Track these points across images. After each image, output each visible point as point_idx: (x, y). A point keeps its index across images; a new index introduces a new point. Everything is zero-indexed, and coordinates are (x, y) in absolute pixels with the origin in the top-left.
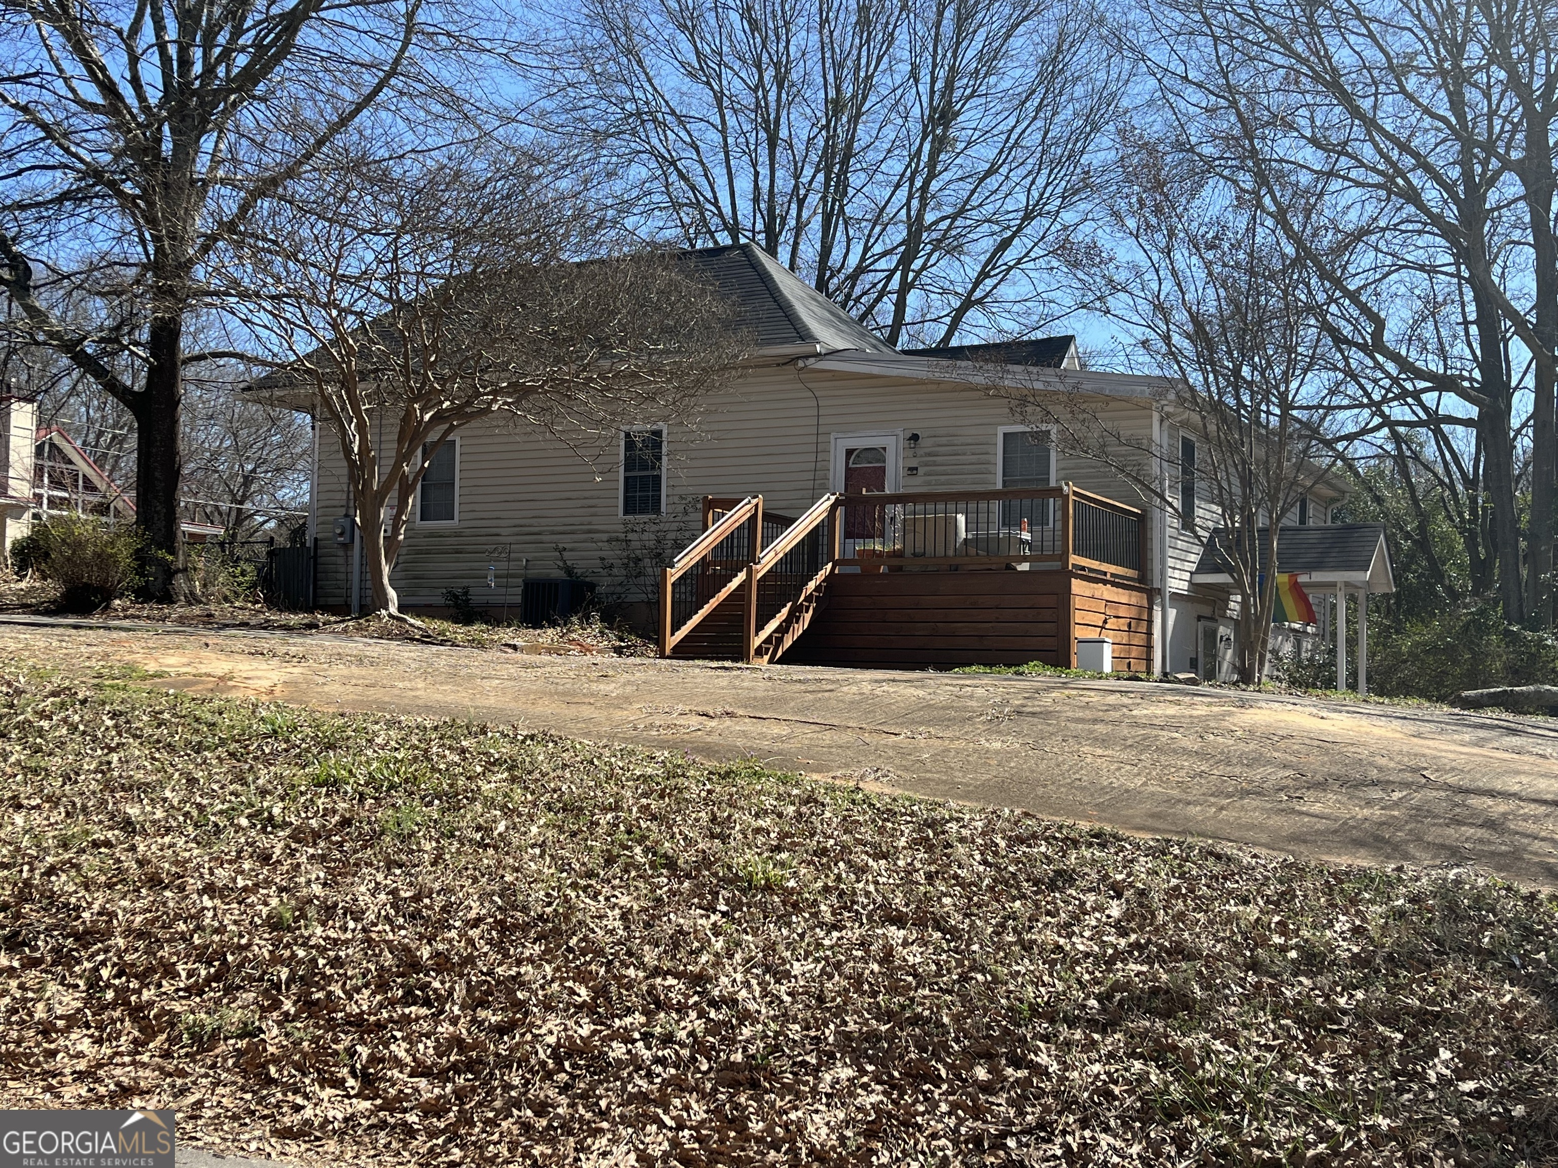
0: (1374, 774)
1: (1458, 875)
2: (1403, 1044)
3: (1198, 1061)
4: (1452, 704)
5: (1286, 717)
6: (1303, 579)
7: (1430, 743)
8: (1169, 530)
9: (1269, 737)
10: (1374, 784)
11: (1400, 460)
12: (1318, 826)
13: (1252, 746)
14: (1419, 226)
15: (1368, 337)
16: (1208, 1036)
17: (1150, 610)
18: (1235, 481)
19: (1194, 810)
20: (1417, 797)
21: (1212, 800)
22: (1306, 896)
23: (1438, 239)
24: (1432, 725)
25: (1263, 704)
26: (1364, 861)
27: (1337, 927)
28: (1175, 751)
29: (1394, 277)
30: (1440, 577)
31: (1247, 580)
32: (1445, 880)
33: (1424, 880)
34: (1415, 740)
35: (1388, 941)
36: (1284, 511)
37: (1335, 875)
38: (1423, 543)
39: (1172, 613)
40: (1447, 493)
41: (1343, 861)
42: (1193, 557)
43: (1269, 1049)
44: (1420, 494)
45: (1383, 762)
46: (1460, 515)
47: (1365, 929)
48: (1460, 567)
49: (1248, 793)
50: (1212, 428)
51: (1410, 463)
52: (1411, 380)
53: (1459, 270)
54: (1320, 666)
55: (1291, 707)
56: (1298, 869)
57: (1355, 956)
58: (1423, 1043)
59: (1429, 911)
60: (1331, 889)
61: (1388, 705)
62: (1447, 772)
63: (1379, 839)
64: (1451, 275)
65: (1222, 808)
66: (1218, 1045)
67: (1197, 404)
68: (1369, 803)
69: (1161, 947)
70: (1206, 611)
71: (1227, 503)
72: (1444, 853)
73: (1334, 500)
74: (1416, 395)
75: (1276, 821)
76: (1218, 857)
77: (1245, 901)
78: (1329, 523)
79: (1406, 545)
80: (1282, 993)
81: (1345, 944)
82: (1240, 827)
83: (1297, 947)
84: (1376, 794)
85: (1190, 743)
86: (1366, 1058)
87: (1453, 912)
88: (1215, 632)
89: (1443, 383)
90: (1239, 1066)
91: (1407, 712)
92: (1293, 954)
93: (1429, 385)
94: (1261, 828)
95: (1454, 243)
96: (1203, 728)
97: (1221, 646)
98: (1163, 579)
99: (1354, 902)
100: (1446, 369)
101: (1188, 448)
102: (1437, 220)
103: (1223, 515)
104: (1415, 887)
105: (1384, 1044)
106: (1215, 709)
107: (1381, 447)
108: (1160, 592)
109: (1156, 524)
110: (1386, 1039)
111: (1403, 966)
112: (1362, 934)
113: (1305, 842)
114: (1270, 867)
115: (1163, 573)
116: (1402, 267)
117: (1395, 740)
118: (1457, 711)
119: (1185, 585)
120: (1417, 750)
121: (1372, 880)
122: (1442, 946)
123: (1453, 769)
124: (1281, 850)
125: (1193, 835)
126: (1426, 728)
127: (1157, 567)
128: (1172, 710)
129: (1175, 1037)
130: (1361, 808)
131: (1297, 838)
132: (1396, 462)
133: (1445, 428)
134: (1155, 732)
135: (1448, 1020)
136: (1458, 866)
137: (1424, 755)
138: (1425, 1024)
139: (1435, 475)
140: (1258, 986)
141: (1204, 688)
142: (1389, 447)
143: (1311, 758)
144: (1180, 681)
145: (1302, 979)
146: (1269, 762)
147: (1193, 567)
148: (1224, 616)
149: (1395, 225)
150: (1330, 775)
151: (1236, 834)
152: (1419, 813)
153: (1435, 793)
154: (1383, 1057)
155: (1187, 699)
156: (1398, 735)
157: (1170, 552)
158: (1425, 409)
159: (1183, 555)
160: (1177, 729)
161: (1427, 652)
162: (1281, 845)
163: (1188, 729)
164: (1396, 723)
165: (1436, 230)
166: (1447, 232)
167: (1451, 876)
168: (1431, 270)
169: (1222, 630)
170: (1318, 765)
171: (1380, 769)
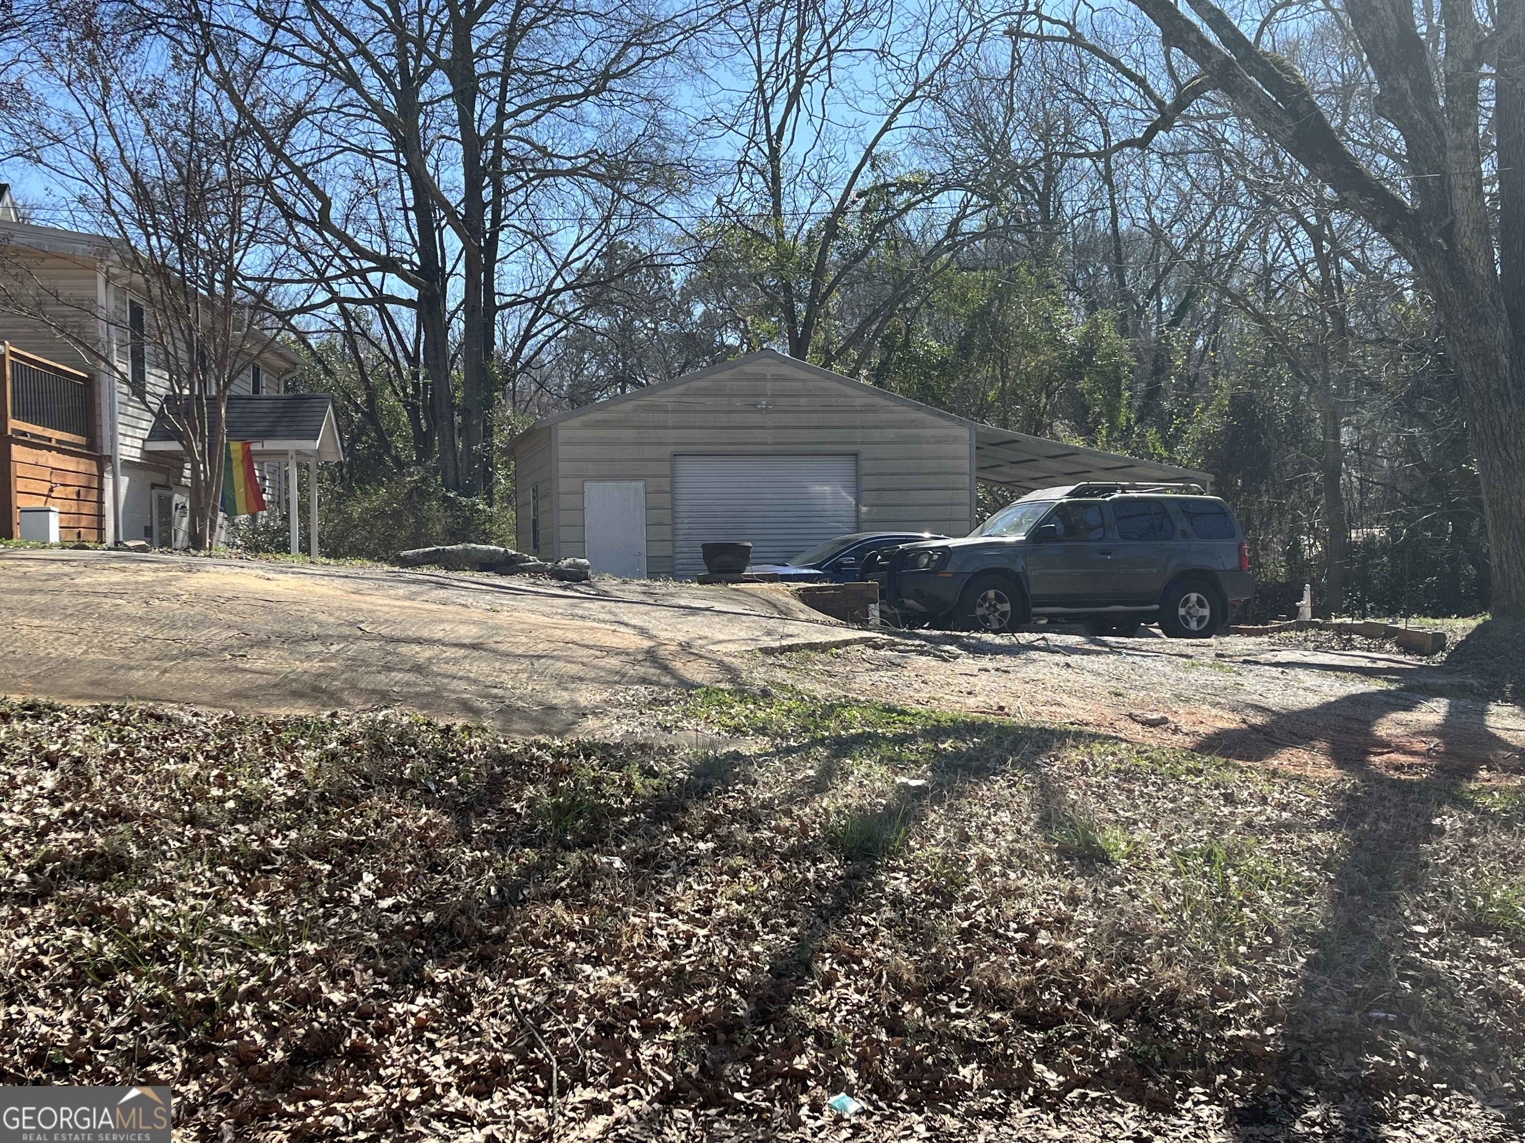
0: (314, 629)
1: (386, 716)
2: (331, 874)
3: (133, 919)
4: (392, 564)
5: (233, 579)
6: (256, 447)
7: (368, 598)
8: (118, 397)
9: (215, 599)
10: (314, 638)
11: (348, 334)
12: (260, 682)
13: (197, 609)
14: (360, 111)
15: (316, 215)
16: (143, 893)
17: (101, 478)
18: (181, 345)
19: (137, 675)
20: (353, 649)
21: (156, 663)
22: (244, 748)
23: (377, 126)
24: (370, 582)
25: (211, 569)
26: (302, 710)
27: (274, 775)
28: (118, 618)
29: (339, 157)
30: (387, 447)
31: (197, 447)
32: (373, 721)
33: (355, 724)
34: (354, 596)
35: (321, 782)
36: (231, 379)
37: (273, 726)
38: (372, 415)
39: (124, 482)
40: (392, 369)
41: (281, 712)
42: (144, 424)
43: (205, 896)
44: (368, 370)
45: (321, 617)
46: (404, 389)
47: (300, 773)
48: (406, 439)
49: (193, 654)
50: (156, 292)
51: (358, 338)
52: (358, 259)
53: (398, 157)
54: (275, 532)
55: (239, 570)
56: (238, 724)
57: (290, 799)
58: (348, 870)
59: (359, 751)
60: (268, 738)
61: (334, 566)
62: (381, 624)
63: (316, 689)
64: (392, 162)
65: (165, 671)
66: (154, 901)
67: (140, 266)
68: (309, 657)
69: (97, 813)
70: (160, 478)
71: (173, 367)
72: (375, 698)
73: (288, 372)
74: (362, 273)
75: (219, 680)
76: (159, 718)
77: (185, 759)
78: (282, 393)
79: (357, 417)
80: (219, 842)
81: (281, 790)
82: (183, 688)
83: (235, 797)
84: (315, 647)
85: (135, 608)
86: (297, 892)
87: (379, 748)
88: (170, 499)
89: (387, 265)
90: (174, 918)
91: (351, 571)
92: (231, 804)
93: (373, 265)
94: (204, 687)
95: (393, 132)
96: (148, 594)
97: (177, 514)
98: (113, 446)
99: (290, 749)
100: (389, 251)
101: (136, 312)
102: (376, 107)
103: (170, 380)
104: (346, 731)
105: (314, 878)
106: (162, 575)
107: (330, 322)
108: (110, 459)
109: (104, 390)
110: (315, 872)
111: (334, 804)
112: (296, 778)
113: (246, 697)
114: (210, 724)
115: (113, 439)
116: (345, 149)
117: (334, 597)
118: (397, 569)
119: (137, 453)
120: (355, 605)
121: (308, 727)
122: (370, 781)
123: (387, 621)
124: (222, 707)
125: (132, 699)
126: (364, 585)
127: (106, 432)
128: (117, 577)
129: (110, 898)
130: (302, 661)
131: (239, 695)
132: (345, 338)
133: (390, 307)
134: (97, 600)
135: (372, 847)
136: (386, 707)
137: (361, 610)
138: (351, 853)
139: (381, 351)
140: (195, 839)
141: (155, 554)
142: (340, 323)
143: (256, 618)
144: (129, 549)
145: (238, 826)
146: (213, 624)
147: (146, 434)
148: (178, 484)
149: (339, 107)
150: (273, 633)
151: (178, 695)
152: (354, 663)
153: (369, 644)
154: (312, 888)
155: (134, 566)
156: (338, 593)
157: (121, 418)
158: (371, 288)
159: (134, 422)
160: (121, 595)
161: (376, 517)
162: (223, 702)
163: (133, 595)
164: (338, 582)
165: (375, 117)
166: (386, 120)
167: (380, 718)
168: (371, 154)
169: (177, 498)
170: (262, 624)
171: (321, 625)
